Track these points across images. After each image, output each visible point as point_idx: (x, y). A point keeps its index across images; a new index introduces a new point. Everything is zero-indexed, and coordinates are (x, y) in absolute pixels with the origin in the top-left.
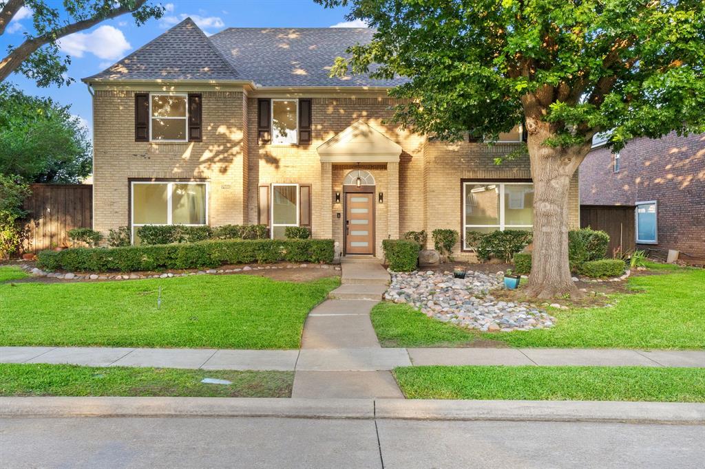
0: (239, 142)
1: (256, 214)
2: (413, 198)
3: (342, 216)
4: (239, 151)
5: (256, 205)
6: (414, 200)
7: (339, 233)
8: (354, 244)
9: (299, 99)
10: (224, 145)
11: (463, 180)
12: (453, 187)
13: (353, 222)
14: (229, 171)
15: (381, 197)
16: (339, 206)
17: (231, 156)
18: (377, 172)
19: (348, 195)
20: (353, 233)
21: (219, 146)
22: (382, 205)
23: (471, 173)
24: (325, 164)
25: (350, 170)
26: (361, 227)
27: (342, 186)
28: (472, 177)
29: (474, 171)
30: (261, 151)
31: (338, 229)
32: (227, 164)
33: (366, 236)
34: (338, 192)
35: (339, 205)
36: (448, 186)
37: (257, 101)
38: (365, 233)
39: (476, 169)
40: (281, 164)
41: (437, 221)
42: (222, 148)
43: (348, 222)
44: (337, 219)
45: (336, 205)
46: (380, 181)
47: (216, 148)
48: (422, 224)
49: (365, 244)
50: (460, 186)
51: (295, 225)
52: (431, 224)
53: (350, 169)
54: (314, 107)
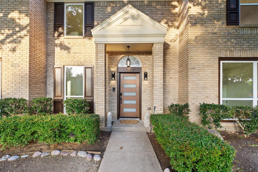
0: (26, 27)
1: (52, 88)
2: (171, 76)
3: (116, 90)
4: (26, 34)
5: (53, 81)
6: (171, 78)
7: (114, 103)
8: (126, 110)
9: (85, 2)
10: (13, 29)
11: (220, 59)
12: (213, 64)
13: (125, 94)
14: (18, 51)
15: (146, 76)
16: (114, 83)
17: (19, 39)
18: (143, 57)
19: (122, 75)
20: (125, 102)
21: (9, 30)
22: (147, 81)
23: (228, 53)
24: (99, 45)
25: (122, 56)
26: (131, 98)
27: (116, 67)
28: (228, 56)
29: (231, 51)
30: (57, 42)
31: (113, 99)
32: (15, 45)
33: (135, 104)
34: (113, 71)
35: (114, 81)
36: (207, 64)
37: (53, 4)
38: (134, 102)
39: (233, 49)
40: (72, 51)
41: (197, 95)
42: (11, 32)
43: (121, 94)
44: (112, 92)
45: (112, 81)
46: (145, 64)
47: (7, 32)
48: (177, 96)
49: (134, 110)
50: (218, 64)
51: (82, 96)
52: (192, 97)
53: (122, 54)
54: (96, 9)
